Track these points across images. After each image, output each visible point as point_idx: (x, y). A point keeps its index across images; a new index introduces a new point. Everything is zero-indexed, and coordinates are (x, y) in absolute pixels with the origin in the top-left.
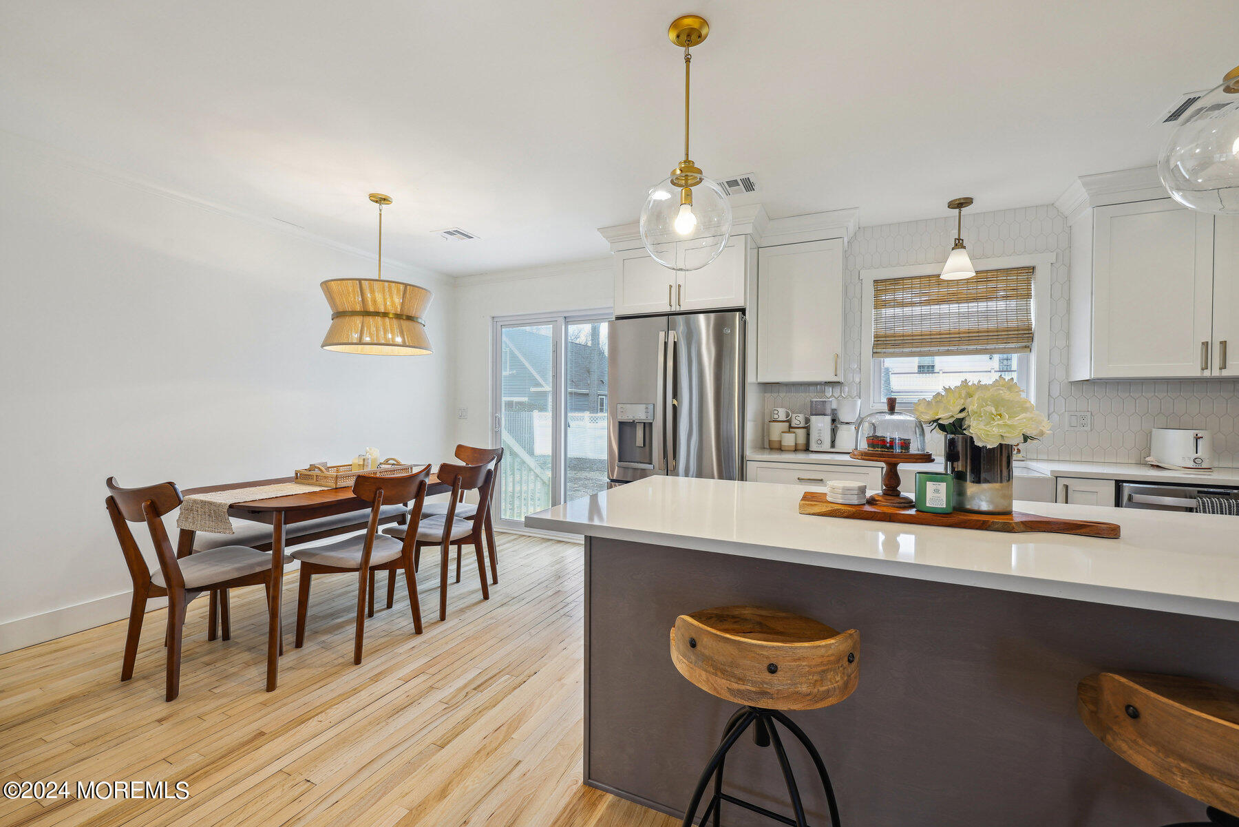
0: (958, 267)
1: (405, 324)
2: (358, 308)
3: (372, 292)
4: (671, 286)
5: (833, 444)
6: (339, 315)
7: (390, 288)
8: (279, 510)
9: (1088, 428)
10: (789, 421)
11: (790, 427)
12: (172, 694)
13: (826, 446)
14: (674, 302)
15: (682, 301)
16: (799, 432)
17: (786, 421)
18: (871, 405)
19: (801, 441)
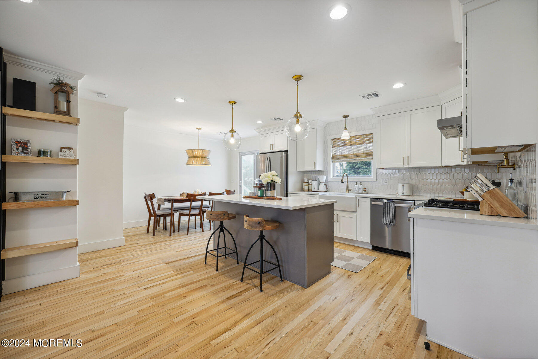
0: (345, 135)
1: (203, 159)
2: (192, 156)
3: (195, 152)
4: (271, 145)
5: (318, 190)
6: (189, 157)
7: (199, 151)
8: (172, 200)
9: (387, 184)
10: (308, 182)
11: (308, 184)
12: (154, 235)
13: (316, 190)
14: (272, 149)
15: (274, 149)
16: (310, 186)
17: (307, 182)
18: (331, 177)
19: (310, 188)
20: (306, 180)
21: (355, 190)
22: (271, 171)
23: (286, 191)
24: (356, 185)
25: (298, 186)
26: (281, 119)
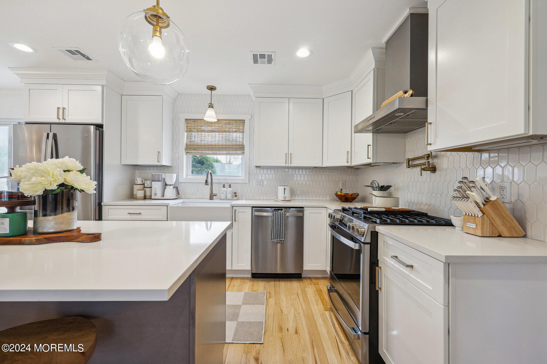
0: (211, 116)
4: (58, 108)
5: (163, 196)
9: (261, 187)
10: (144, 184)
11: (144, 187)
13: (159, 196)
14: (61, 117)
15: (66, 117)
16: (148, 190)
17: (142, 184)
18: (184, 177)
19: (148, 194)
20: (139, 181)
21: (222, 195)
22: (57, 157)
23: (97, 201)
24: (223, 189)
25: (124, 190)
26: (88, 58)
